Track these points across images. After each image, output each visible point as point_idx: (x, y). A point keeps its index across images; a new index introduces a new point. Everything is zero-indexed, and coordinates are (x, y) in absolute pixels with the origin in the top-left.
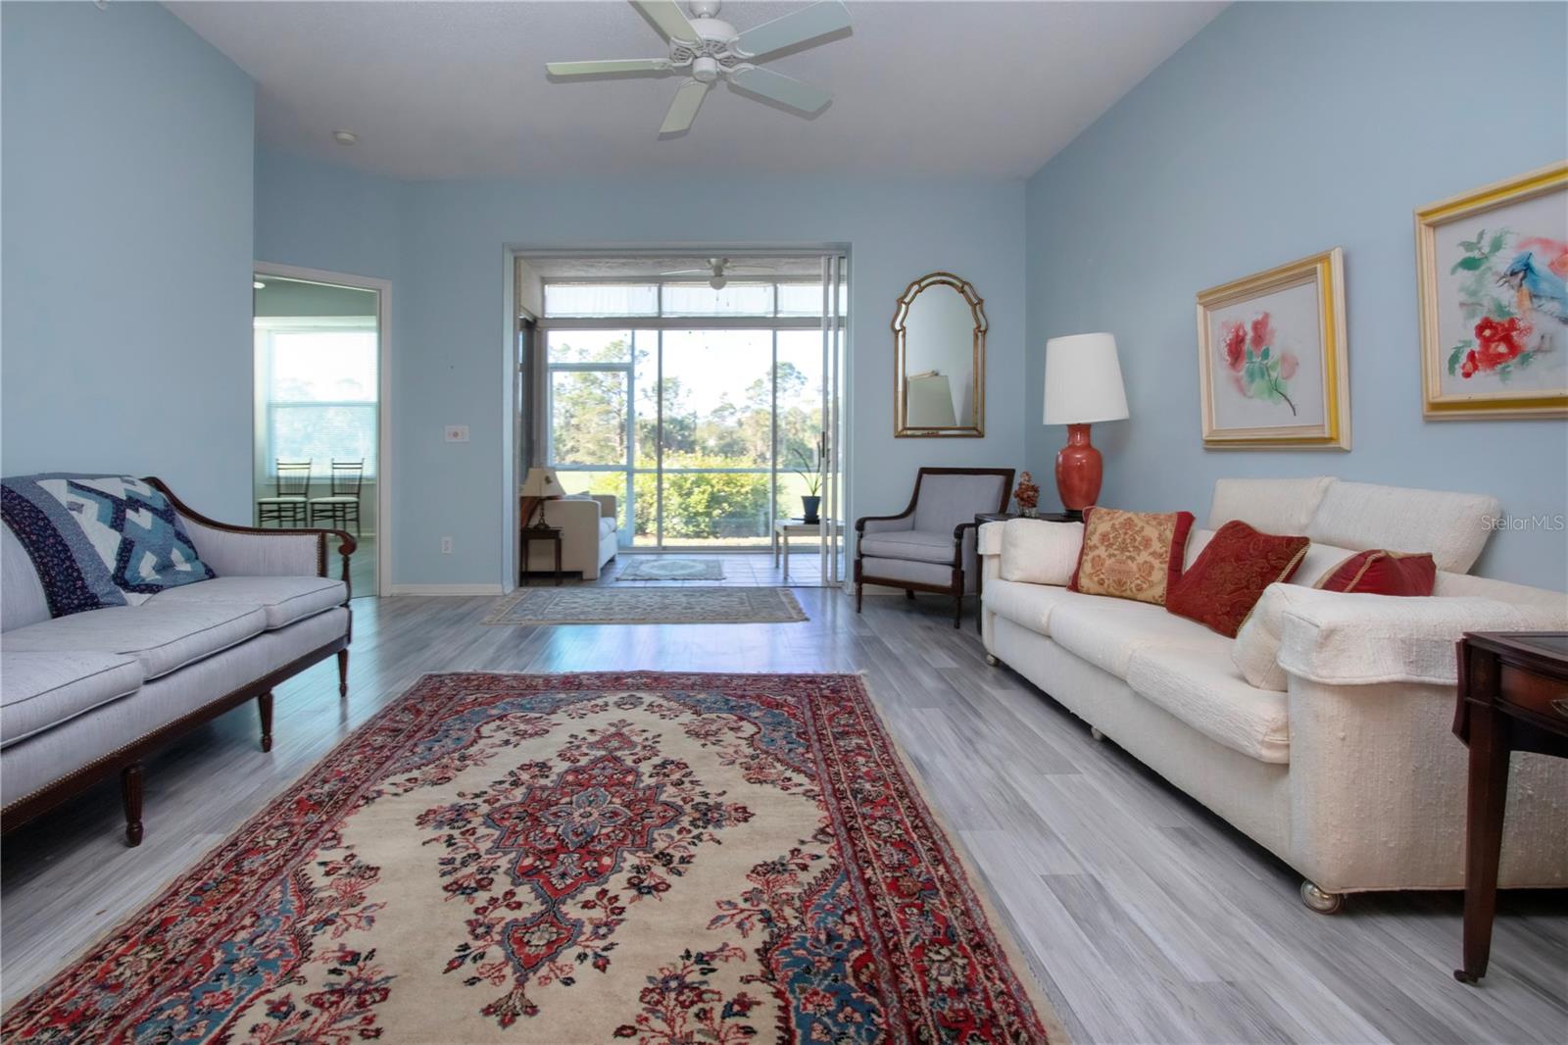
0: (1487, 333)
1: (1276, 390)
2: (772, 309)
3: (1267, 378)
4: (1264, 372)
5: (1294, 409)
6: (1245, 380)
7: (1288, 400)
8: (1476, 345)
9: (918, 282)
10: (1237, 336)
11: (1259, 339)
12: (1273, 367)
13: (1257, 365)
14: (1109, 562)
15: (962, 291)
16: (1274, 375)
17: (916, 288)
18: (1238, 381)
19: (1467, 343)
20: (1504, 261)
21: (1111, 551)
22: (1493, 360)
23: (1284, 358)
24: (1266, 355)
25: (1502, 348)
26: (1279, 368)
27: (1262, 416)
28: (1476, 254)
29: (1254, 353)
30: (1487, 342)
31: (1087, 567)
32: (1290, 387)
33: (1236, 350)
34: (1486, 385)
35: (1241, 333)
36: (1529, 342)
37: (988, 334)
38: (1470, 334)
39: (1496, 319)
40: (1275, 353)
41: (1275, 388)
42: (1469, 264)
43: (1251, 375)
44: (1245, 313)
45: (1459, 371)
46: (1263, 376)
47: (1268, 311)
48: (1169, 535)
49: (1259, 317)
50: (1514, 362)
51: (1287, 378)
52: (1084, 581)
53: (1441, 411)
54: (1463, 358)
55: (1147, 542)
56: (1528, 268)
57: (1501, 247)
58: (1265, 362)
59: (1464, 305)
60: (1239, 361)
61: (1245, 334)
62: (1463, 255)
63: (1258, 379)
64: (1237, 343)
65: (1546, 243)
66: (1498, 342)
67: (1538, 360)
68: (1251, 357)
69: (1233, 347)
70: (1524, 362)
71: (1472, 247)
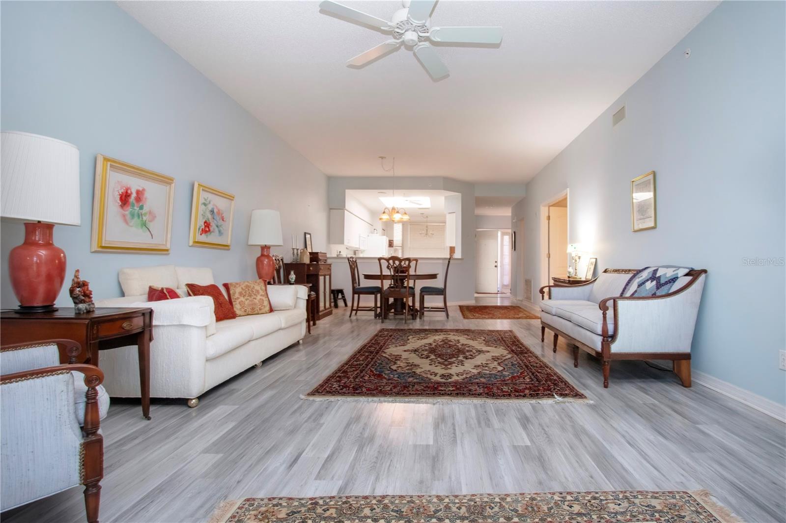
0: (206, 224)
1: (145, 226)
3: (141, 219)
4: (139, 216)
5: (152, 236)
6: (128, 217)
7: (150, 232)
8: (203, 227)
10: (127, 192)
11: (138, 199)
12: (145, 214)
13: (136, 211)
16: (144, 218)
18: (124, 216)
20: (210, 207)
22: (206, 232)
23: (150, 213)
24: (141, 208)
25: (208, 230)
26: (147, 216)
27: (135, 236)
29: (136, 204)
30: (205, 226)
32: (151, 226)
33: (125, 198)
34: (203, 238)
35: (129, 192)
36: (211, 229)
38: (203, 224)
39: (208, 221)
40: (146, 209)
41: (144, 224)
42: (205, 204)
43: (133, 215)
44: (135, 184)
45: (200, 233)
46: (139, 217)
47: (145, 188)
49: (141, 189)
50: (209, 233)
51: (150, 221)
53: (198, 244)
54: (201, 230)
56: (213, 211)
57: (210, 203)
58: (141, 211)
59: (202, 215)
60: (126, 206)
61: (132, 193)
62: (204, 201)
63: (136, 218)
64: (126, 196)
65: (216, 207)
66: (207, 228)
67: (212, 234)
68: (133, 206)
69: (123, 197)
70: (211, 233)
71: (206, 200)
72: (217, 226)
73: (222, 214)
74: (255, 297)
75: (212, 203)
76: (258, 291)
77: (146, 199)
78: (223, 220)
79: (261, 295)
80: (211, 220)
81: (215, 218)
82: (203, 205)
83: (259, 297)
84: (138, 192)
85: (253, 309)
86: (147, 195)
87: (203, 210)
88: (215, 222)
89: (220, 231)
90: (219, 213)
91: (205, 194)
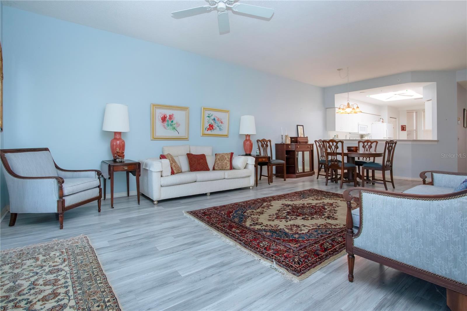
0: (210, 126)
5: (179, 133)
6: (166, 126)
7: (177, 131)
8: (209, 127)
10: (164, 116)
11: (170, 118)
12: (174, 124)
13: (170, 123)
16: (174, 126)
18: (164, 126)
19: (208, 127)
20: (212, 118)
22: (210, 129)
23: (177, 123)
24: (172, 122)
25: (211, 128)
26: (175, 125)
27: (170, 133)
28: (209, 116)
30: (210, 127)
32: (178, 129)
33: (164, 119)
34: (209, 132)
35: (166, 116)
36: (214, 128)
38: (208, 126)
39: (211, 124)
40: (174, 122)
41: (174, 128)
42: (209, 117)
43: (168, 125)
45: (206, 130)
46: (171, 126)
47: (173, 114)
49: (171, 114)
50: (213, 130)
51: (177, 127)
53: (204, 135)
54: (207, 128)
56: (215, 119)
57: (212, 116)
58: (172, 123)
59: (207, 122)
60: (164, 122)
61: (167, 116)
62: (208, 115)
63: (170, 126)
64: (164, 118)
65: (217, 117)
66: (211, 127)
68: (168, 121)
69: (163, 119)
70: (214, 130)
72: (218, 126)
73: (221, 120)
74: (224, 161)
75: (213, 115)
76: (226, 158)
77: (174, 118)
78: (222, 123)
79: (227, 161)
80: (213, 124)
81: (216, 122)
82: (208, 117)
83: (226, 161)
84: (170, 116)
85: (222, 167)
86: (174, 116)
87: (208, 120)
88: (216, 124)
89: (220, 129)
90: (218, 120)
91: (209, 112)
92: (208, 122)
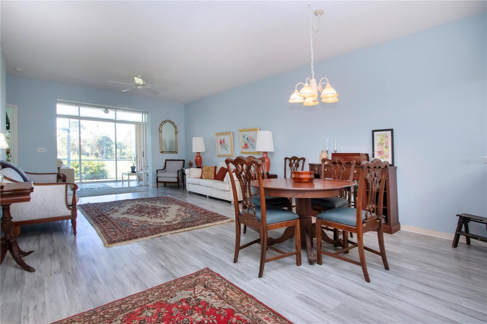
2: (115, 117)
4: (224, 146)
6: (222, 147)
7: (228, 151)
8: (244, 146)
9: (164, 121)
11: (224, 142)
14: (206, 174)
15: (173, 124)
17: (164, 122)
18: (221, 147)
20: (246, 137)
21: (207, 172)
22: (246, 148)
23: (227, 145)
24: (224, 144)
30: (245, 146)
31: (203, 175)
33: (221, 142)
34: (245, 150)
35: (221, 140)
36: (248, 146)
37: (178, 133)
40: (226, 143)
41: (226, 149)
42: (244, 137)
44: (222, 138)
48: (214, 169)
49: (224, 139)
50: (247, 148)
51: (227, 147)
52: (203, 177)
53: (242, 153)
55: (211, 170)
56: (248, 139)
57: (245, 136)
60: (221, 144)
62: (243, 136)
65: (249, 136)
67: (249, 148)
71: (243, 135)
72: (251, 145)
73: (252, 139)
78: (253, 141)
80: (247, 143)
81: (249, 141)
88: (250, 143)
89: (252, 147)
90: (250, 139)
91: (243, 133)
92: (244, 141)
